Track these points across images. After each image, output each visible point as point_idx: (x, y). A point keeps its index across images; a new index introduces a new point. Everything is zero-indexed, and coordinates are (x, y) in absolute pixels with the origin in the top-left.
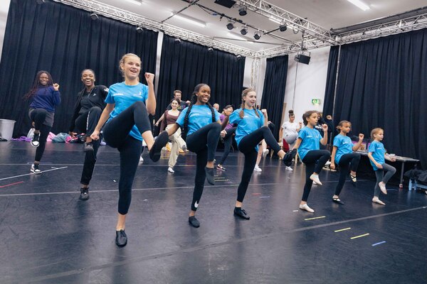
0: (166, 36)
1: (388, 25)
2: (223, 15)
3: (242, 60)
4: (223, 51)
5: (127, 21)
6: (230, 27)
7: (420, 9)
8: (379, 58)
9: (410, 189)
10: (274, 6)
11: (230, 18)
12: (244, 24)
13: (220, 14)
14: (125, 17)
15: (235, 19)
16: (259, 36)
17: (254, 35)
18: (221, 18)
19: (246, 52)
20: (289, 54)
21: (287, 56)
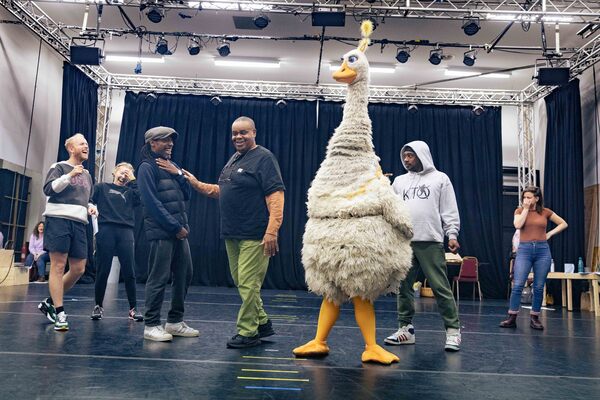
2: (385, 42)
3: (492, 115)
11: (401, 43)
12: (435, 45)
13: (379, 42)
14: (261, 91)
15: (412, 42)
16: (472, 57)
17: (463, 59)
18: (382, 48)
19: (498, 97)
20: (579, 77)
21: (577, 81)
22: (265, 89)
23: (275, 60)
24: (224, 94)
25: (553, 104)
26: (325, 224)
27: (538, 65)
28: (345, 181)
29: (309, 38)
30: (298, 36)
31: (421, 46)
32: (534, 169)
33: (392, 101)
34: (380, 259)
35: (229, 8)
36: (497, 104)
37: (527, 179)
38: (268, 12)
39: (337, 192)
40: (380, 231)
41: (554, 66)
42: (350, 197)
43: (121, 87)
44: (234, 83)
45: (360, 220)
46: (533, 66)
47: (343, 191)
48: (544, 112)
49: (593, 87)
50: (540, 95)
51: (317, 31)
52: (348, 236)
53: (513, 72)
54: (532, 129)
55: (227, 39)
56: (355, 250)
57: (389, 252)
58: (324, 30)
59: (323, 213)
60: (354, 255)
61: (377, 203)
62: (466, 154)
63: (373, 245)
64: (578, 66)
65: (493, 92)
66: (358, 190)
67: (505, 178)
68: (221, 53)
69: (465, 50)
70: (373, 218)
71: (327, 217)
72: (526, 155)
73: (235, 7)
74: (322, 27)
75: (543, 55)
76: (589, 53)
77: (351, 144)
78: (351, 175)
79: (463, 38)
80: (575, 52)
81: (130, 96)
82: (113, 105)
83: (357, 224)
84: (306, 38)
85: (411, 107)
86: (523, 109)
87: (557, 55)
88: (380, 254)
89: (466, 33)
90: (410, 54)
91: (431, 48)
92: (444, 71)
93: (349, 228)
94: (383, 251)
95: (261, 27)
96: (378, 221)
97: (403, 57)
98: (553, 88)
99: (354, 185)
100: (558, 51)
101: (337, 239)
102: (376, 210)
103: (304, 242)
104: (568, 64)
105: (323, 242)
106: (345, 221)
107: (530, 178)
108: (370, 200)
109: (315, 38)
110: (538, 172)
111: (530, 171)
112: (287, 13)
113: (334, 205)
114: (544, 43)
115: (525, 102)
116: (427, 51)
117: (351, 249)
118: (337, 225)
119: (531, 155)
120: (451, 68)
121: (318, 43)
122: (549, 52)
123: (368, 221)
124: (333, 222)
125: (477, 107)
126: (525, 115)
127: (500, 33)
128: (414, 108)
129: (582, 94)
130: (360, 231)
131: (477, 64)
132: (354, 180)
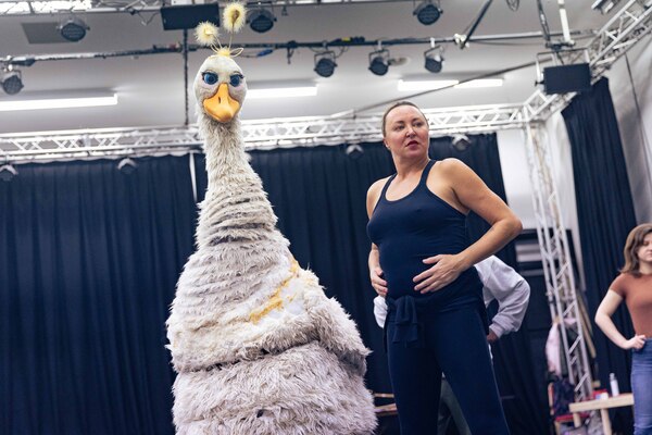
11: (320, 45)
12: (375, 43)
13: (282, 46)
14: (87, 148)
15: (338, 43)
16: (438, 59)
17: (423, 62)
18: (289, 56)
19: (488, 118)
20: (607, 74)
21: (605, 81)
24: (20, 160)
25: (575, 121)
26: (216, 378)
27: (540, 62)
28: (242, 290)
29: (163, 50)
30: (143, 49)
31: (353, 49)
32: (563, 228)
33: (317, 142)
34: (331, 419)
35: (12, 11)
36: (488, 129)
37: (554, 247)
38: (83, 12)
39: (230, 315)
40: (321, 370)
41: (567, 61)
42: (256, 318)
44: (38, 137)
45: (283, 356)
46: (534, 64)
47: (241, 310)
48: (564, 134)
49: (629, 88)
50: (553, 108)
51: (176, 37)
52: (267, 392)
53: (507, 76)
54: (549, 163)
55: (14, 63)
56: (286, 415)
57: (343, 404)
58: (186, 35)
59: (208, 358)
60: (284, 425)
61: (305, 319)
63: (315, 398)
64: (603, 58)
65: (481, 110)
66: (267, 304)
67: (519, 248)
68: (5, 89)
69: (424, 47)
70: (303, 349)
71: (218, 365)
72: (547, 207)
73: (23, 7)
74: (181, 32)
75: (547, 46)
76: (616, 35)
77: (248, 219)
78: (251, 277)
79: (419, 30)
80: (594, 35)
83: (280, 365)
84: (156, 50)
85: (350, 149)
86: (531, 132)
87: (567, 45)
88: (329, 410)
89: (421, 21)
90: (337, 61)
91: (370, 49)
92: (396, 84)
93: (266, 375)
94: (335, 405)
95: (76, 40)
96: (313, 352)
97: (325, 68)
98: (571, 95)
99: (258, 295)
100: (567, 38)
101: (247, 402)
102: (308, 334)
103: (176, 421)
104: (587, 58)
105: (219, 414)
106: (256, 365)
107: (558, 244)
108: (294, 318)
109: (173, 50)
110: (569, 233)
111: (556, 232)
112: (118, 12)
113: (230, 338)
114: (545, 27)
115: (533, 121)
116: (363, 55)
117: (278, 414)
118: (242, 375)
119: (555, 207)
120: (408, 77)
121: (179, 56)
122: (554, 41)
123: (296, 355)
124: (233, 371)
125: (458, 138)
126: (535, 142)
127: (476, 17)
128: (355, 150)
129: (616, 99)
130: (287, 377)
131: (446, 67)
132: (257, 287)
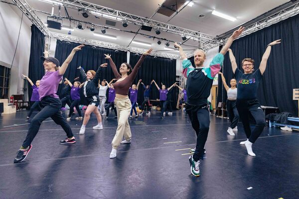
0: (131, 54)
1: (249, 27)
2: (155, 37)
3: (174, 61)
4: (163, 58)
5: (111, 48)
6: (159, 43)
7: (266, 13)
8: (247, 48)
9: (270, 126)
10: (177, 27)
22: (111, 46)
23: (115, 37)
43: (55, 38)
62: (168, 71)
81: (58, 41)
82: (51, 44)
